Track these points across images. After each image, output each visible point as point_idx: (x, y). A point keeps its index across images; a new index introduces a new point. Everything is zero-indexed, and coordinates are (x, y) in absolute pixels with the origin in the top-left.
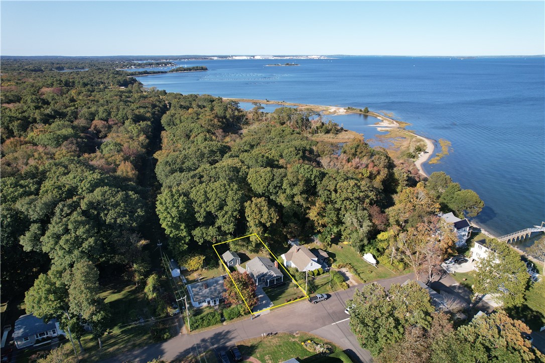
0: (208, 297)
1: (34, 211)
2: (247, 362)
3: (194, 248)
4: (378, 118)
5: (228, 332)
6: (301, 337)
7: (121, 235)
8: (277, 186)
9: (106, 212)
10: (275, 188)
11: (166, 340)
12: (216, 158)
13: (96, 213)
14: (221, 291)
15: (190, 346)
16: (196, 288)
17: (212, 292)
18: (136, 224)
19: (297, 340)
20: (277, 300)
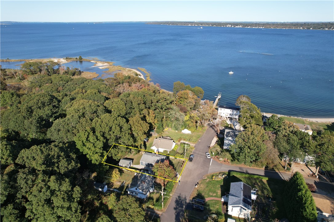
0: (149, 188)
2: (207, 202)
4: (92, 61)
5: (179, 197)
6: (208, 178)
14: (151, 180)
17: (148, 183)
19: (209, 180)
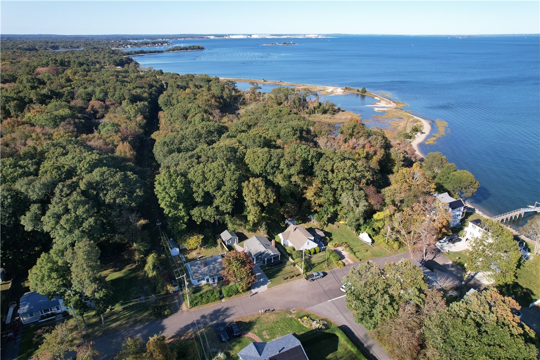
0: (207, 275)
1: (33, 191)
2: (245, 337)
3: (193, 228)
4: (376, 98)
5: (227, 309)
6: (298, 313)
7: (120, 215)
8: (274, 167)
9: (105, 192)
10: (273, 168)
11: (166, 317)
12: (214, 138)
13: (95, 193)
14: (220, 269)
15: (189, 322)
16: (195, 266)
17: (211, 270)
18: (135, 204)
19: (294, 317)
20: (275, 278)
